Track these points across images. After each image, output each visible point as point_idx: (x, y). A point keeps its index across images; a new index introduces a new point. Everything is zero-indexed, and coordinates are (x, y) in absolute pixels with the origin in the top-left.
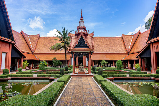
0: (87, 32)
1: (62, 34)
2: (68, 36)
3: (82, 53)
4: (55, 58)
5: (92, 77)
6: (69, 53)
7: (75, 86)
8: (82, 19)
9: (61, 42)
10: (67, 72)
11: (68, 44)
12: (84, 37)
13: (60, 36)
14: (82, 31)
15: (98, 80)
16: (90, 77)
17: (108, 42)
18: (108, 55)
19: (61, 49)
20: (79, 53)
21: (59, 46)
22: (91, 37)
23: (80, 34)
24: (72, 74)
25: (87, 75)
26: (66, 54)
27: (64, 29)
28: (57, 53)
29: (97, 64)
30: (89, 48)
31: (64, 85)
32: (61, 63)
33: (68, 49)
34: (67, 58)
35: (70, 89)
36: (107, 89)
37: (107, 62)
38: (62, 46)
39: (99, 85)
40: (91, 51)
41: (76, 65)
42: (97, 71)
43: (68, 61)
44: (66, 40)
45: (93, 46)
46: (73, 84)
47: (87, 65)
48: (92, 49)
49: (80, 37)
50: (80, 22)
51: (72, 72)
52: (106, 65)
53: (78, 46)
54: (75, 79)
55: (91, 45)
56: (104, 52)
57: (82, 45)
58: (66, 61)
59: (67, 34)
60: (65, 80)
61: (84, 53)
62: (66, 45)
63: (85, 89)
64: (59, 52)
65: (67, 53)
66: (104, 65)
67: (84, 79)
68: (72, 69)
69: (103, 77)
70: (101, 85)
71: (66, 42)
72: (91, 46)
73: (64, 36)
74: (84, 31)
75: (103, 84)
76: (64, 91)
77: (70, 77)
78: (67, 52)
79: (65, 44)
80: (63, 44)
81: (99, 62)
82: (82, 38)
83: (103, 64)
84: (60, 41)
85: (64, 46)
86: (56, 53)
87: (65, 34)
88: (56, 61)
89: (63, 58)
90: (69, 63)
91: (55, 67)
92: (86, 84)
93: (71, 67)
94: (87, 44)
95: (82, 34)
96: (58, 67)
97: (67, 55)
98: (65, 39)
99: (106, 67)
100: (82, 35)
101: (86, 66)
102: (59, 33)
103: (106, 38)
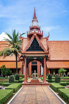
0: (41, 33)
1: (13, 38)
2: (19, 40)
3: (35, 57)
4: (4, 66)
5: (48, 86)
6: (20, 60)
7: (27, 94)
8: (35, 17)
9: (12, 46)
10: (18, 81)
11: (18, 48)
12: (37, 38)
13: (10, 39)
14: (35, 32)
15: (55, 87)
16: (45, 86)
17: (67, 47)
18: (66, 62)
19: (10, 55)
20: (32, 57)
21: (8, 51)
22: (46, 38)
23: (33, 34)
24: (23, 83)
25: (42, 84)
26: (16, 61)
27: (15, 31)
28: (6, 60)
29: (54, 73)
30: (44, 51)
31: (14, 94)
32: (11, 71)
33: (19, 55)
34: (18, 66)
35: (20, 97)
36: (65, 95)
37: (66, 70)
38: (12, 52)
39: (56, 94)
40: (46, 54)
41: (29, 75)
42: (54, 80)
43: (19, 69)
44: (17, 43)
45: (48, 49)
46: (24, 93)
47: (42, 74)
48: (47, 52)
49: (32, 39)
50: (33, 21)
51: (24, 81)
52: (65, 74)
53: (30, 49)
54: (27, 88)
55: (46, 47)
56: (62, 59)
57: (36, 48)
58: (17, 70)
59: (18, 37)
60: (15, 88)
61: (38, 57)
62: (17, 51)
63: (39, 97)
64: (8, 58)
65: (18, 60)
66: (62, 74)
67: (38, 88)
68: (24, 79)
69: (61, 84)
70: (58, 93)
71: (17, 46)
72: (46, 49)
73: (15, 39)
74: (37, 32)
75: (61, 91)
76: (14, 99)
77: (21, 86)
78: (18, 58)
79: (16, 49)
80: (13, 49)
81: (57, 70)
82: (35, 39)
83: (62, 72)
84: (10, 45)
85: (15, 51)
86: (4, 60)
87: (15, 38)
88: (5, 69)
89: (13, 66)
90: (21, 72)
91: (4, 76)
92: (40, 93)
93: (23, 77)
94: (42, 47)
95: (36, 34)
96: (7, 77)
97: (18, 62)
98: (15, 43)
99: (65, 76)
100: (35, 36)
101: (40, 76)
102: (9, 36)
103: (64, 43)
